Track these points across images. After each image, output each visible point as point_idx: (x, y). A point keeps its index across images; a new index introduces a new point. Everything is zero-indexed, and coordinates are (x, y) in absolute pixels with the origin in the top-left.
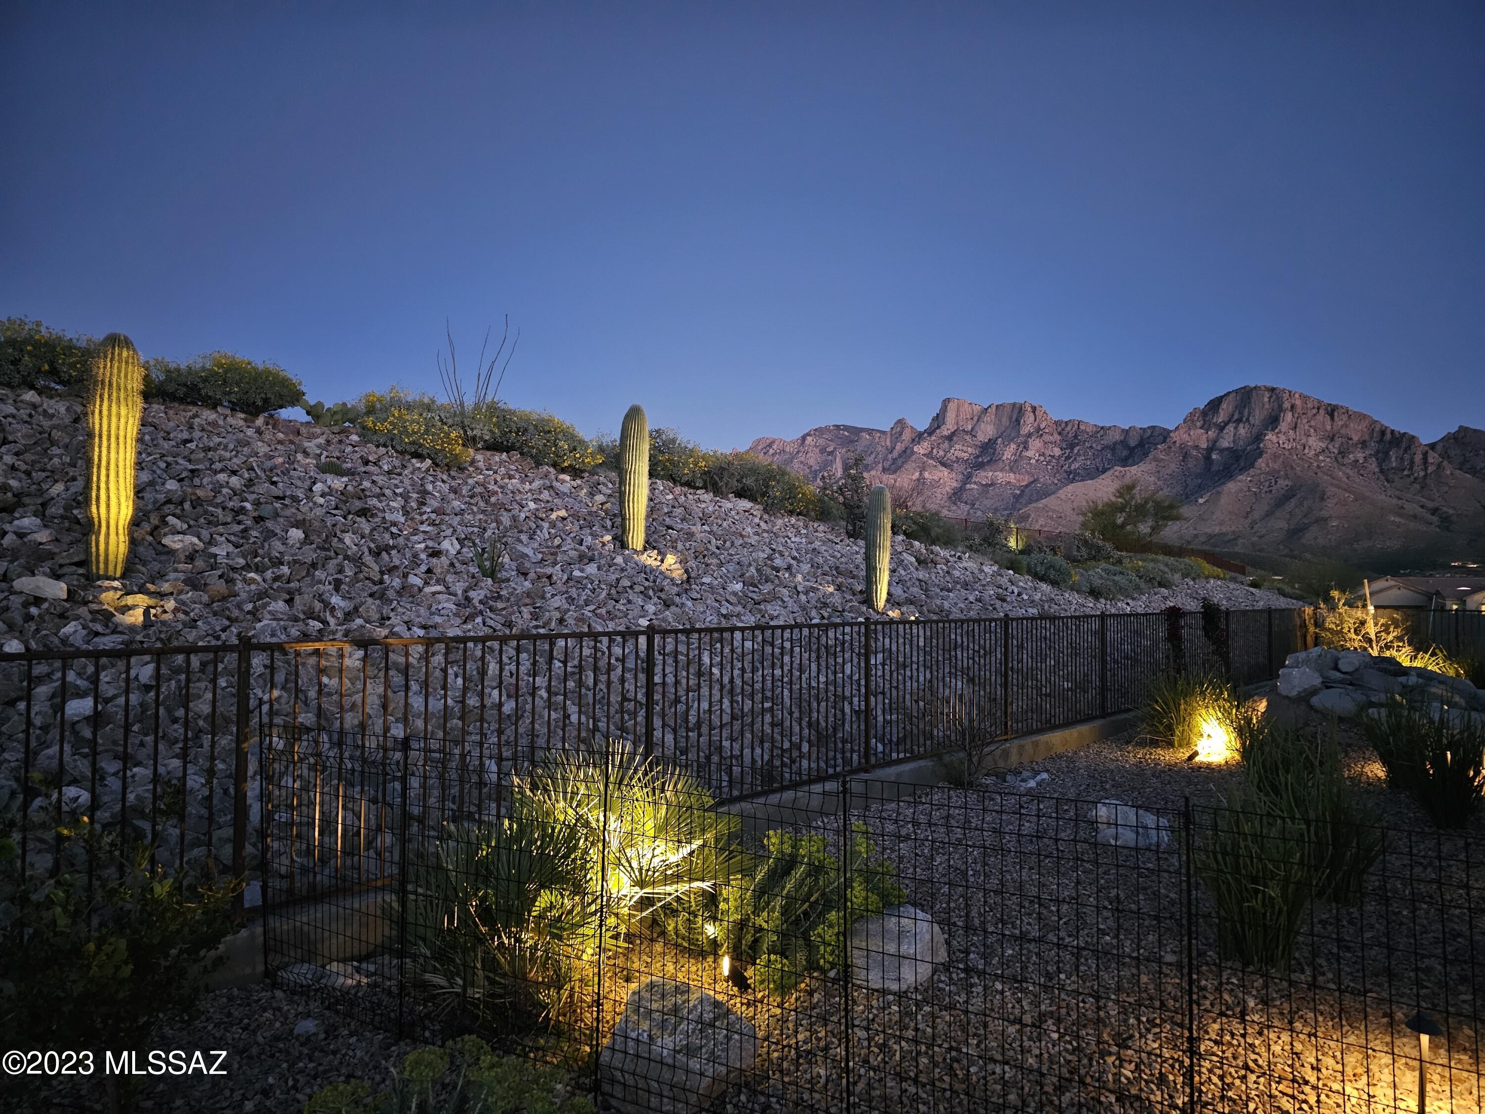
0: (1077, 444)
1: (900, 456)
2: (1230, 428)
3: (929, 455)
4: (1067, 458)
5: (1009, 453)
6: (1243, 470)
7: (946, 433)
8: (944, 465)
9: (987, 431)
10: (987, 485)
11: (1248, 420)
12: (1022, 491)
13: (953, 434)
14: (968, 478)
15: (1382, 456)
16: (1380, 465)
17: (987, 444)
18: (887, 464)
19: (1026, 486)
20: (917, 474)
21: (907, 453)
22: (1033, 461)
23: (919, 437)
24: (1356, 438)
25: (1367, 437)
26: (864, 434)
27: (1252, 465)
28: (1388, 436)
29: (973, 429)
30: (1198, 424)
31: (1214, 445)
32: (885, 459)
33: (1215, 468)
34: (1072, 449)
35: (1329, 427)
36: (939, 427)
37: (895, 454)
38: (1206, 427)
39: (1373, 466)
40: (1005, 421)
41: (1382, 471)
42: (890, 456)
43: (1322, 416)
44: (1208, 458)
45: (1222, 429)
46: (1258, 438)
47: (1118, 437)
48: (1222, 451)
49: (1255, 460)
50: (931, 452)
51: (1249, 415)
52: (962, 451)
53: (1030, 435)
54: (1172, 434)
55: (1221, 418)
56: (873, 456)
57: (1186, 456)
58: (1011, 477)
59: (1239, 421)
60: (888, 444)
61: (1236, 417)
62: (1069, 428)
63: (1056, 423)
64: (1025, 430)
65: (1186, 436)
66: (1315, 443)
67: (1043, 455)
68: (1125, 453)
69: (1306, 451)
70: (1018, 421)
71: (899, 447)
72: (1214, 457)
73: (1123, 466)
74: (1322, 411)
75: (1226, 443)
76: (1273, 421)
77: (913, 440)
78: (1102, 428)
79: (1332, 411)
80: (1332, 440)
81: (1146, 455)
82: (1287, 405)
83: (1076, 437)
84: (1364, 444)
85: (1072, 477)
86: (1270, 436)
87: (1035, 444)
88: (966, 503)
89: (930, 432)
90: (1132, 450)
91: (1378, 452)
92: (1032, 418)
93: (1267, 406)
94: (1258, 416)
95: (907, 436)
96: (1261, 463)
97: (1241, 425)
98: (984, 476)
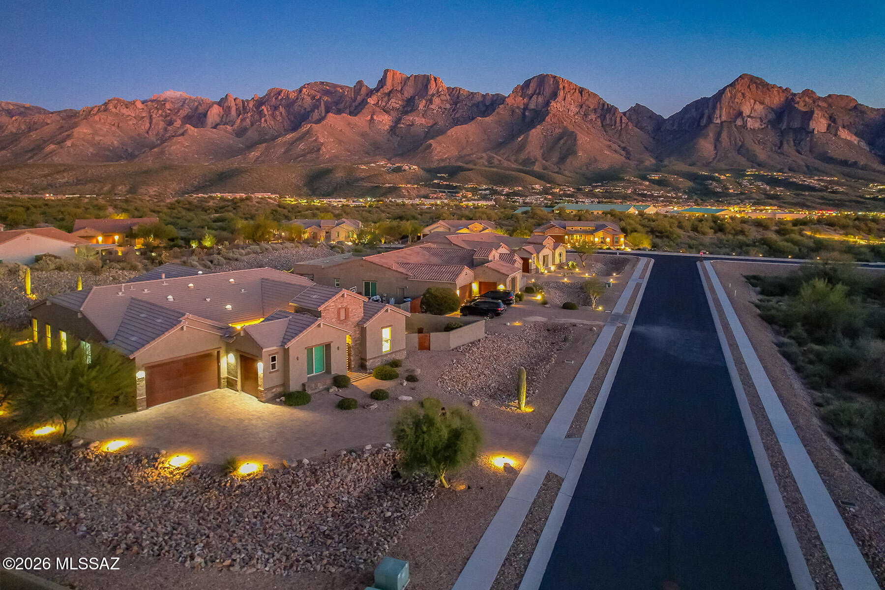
0: (459, 102)
1: (360, 104)
2: (535, 97)
3: (376, 104)
4: (454, 110)
5: (422, 105)
6: (540, 122)
7: (386, 91)
8: (385, 111)
9: (409, 92)
10: (410, 125)
11: (543, 93)
12: (429, 130)
13: (391, 92)
14: (398, 121)
15: (603, 118)
16: (602, 123)
17: (410, 99)
18: (352, 109)
19: (432, 126)
20: (369, 117)
21: (364, 103)
22: (435, 111)
23: (370, 93)
24: (592, 107)
25: (596, 107)
26: (338, 89)
27: (544, 120)
28: (606, 107)
29: (402, 89)
30: (520, 94)
31: (527, 107)
32: (350, 106)
33: (527, 120)
34: (456, 105)
35: (580, 100)
36: (382, 87)
37: (357, 103)
38: (523, 96)
39: (599, 123)
40: (420, 85)
41: (603, 126)
42: (354, 104)
43: (577, 94)
44: (524, 114)
45: (531, 98)
46: (547, 104)
47: (480, 99)
48: (530, 110)
49: (545, 118)
50: (378, 103)
51: (544, 90)
52: (396, 103)
53: (433, 95)
54: (506, 99)
55: (530, 92)
56: (343, 104)
57: (513, 111)
58: (423, 121)
59: (539, 94)
60: (353, 96)
61: (537, 92)
62: (455, 91)
63: (448, 88)
64: (431, 92)
65: (513, 101)
66: (574, 109)
67: (440, 108)
68: (484, 109)
69: (570, 113)
70: (427, 86)
71: (359, 98)
72: (527, 114)
73: (483, 117)
74: (577, 91)
75: (532, 106)
76: (554, 95)
77: (367, 95)
78: (472, 93)
79: (581, 91)
80: (581, 107)
81: (494, 110)
82: (561, 86)
83: (458, 97)
84: (595, 110)
85: (456, 122)
86: (553, 104)
87: (436, 101)
88: (398, 136)
89: (377, 90)
90: (487, 107)
91: (601, 115)
92: (435, 85)
93: (552, 86)
94: (548, 91)
95: (363, 91)
96: (548, 119)
97: (540, 96)
98: (410, 118)
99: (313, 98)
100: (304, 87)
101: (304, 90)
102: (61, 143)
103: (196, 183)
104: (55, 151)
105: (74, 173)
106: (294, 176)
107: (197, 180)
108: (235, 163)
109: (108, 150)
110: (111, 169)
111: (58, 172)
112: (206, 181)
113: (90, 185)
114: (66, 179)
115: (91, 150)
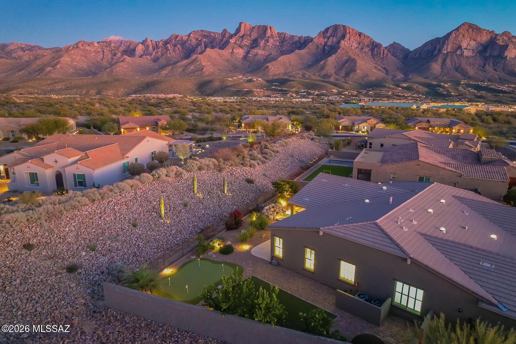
0: (284, 41)
1: (225, 43)
2: (331, 38)
3: (235, 43)
4: (281, 46)
5: (262, 44)
6: (334, 53)
7: (241, 35)
8: (240, 47)
9: (254, 35)
10: (255, 55)
11: (336, 36)
12: (267, 58)
13: (243, 35)
14: (248, 53)
15: (372, 50)
16: (372, 53)
17: (255, 40)
18: (221, 46)
19: (268, 56)
20: (231, 50)
21: (227, 42)
22: (270, 47)
23: (231, 36)
24: (366, 44)
25: (369, 44)
26: (212, 34)
27: (337, 52)
28: (375, 44)
29: (250, 34)
30: (322, 36)
31: (326, 44)
32: (219, 44)
33: (326, 52)
34: (283, 43)
35: (359, 40)
36: (238, 33)
37: (223, 42)
38: (324, 37)
39: (370, 53)
40: (261, 32)
41: (372, 55)
42: (221, 43)
43: (357, 36)
44: (324, 48)
45: (329, 38)
46: (339, 42)
47: (297, 39)
48: (328, 46)
49: (338, 50)
50: (236, 42)
51: (337, 34)
52: (247, 42)
53: (269, 37)
54: (314, 39)
55: (328, 35)
56: (215, 43)
57: (318, 47)
58: (263, 52)
59: (334, 36)
60: (221, 38)
62: (282, 35)
63: (278, 33)
64: (268, 35)
65: (318, 40)
66: (355, 45)
67: (273, 45)
68: (299, 45)
69: (352, 47)
70: (265, 32)
71: (224, 39)
72: (326, 48)
73: (299, 50)
74: (357, 34)
75: (329, 43)
76: (343, 37)
77: (229, 37)
78: (292, 36)
79: (360, 34)
80: (360, 44)
81: (306, 46)
82: (348, 32)
83: (284, 38)
84: (368, 46)
85: (283, 53)
86: (342, 42)
87: (271, 41)
88: (248, 61)
89: (235, 34)
90: (301, 44)
91: (372, 49)
92: (270, 31)
93: (342, 31)
94: (340, 34)
95: (227, 35)
96: (339, 51)
97: (334, 38)
98: (255, 51)
99: (197, 39)
100: (191, 33)
101: (192, 35)
102: (54, 66)
103: (134, 89)
104: (51, 71)
105: (65, 83)
106: (190, 84)
107: (134, 87)
108: (154, 77)
109: (81, 70)
110: (85, 81)
111: (56, 83)
112: (140, 87)
113: (74, 90)
114: (60, 87)
115: (71, 70)
